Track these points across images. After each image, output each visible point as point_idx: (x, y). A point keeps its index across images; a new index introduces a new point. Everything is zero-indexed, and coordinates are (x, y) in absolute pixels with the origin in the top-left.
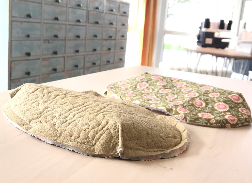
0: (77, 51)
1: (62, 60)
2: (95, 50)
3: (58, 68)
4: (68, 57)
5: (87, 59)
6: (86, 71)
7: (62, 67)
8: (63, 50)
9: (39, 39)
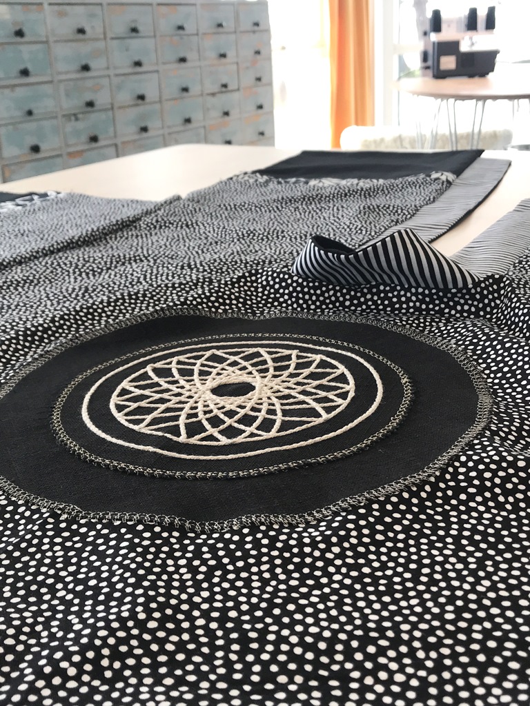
0: (145, 129)
4: (124, 143)
8: (110, 130)
9: (54, 115)
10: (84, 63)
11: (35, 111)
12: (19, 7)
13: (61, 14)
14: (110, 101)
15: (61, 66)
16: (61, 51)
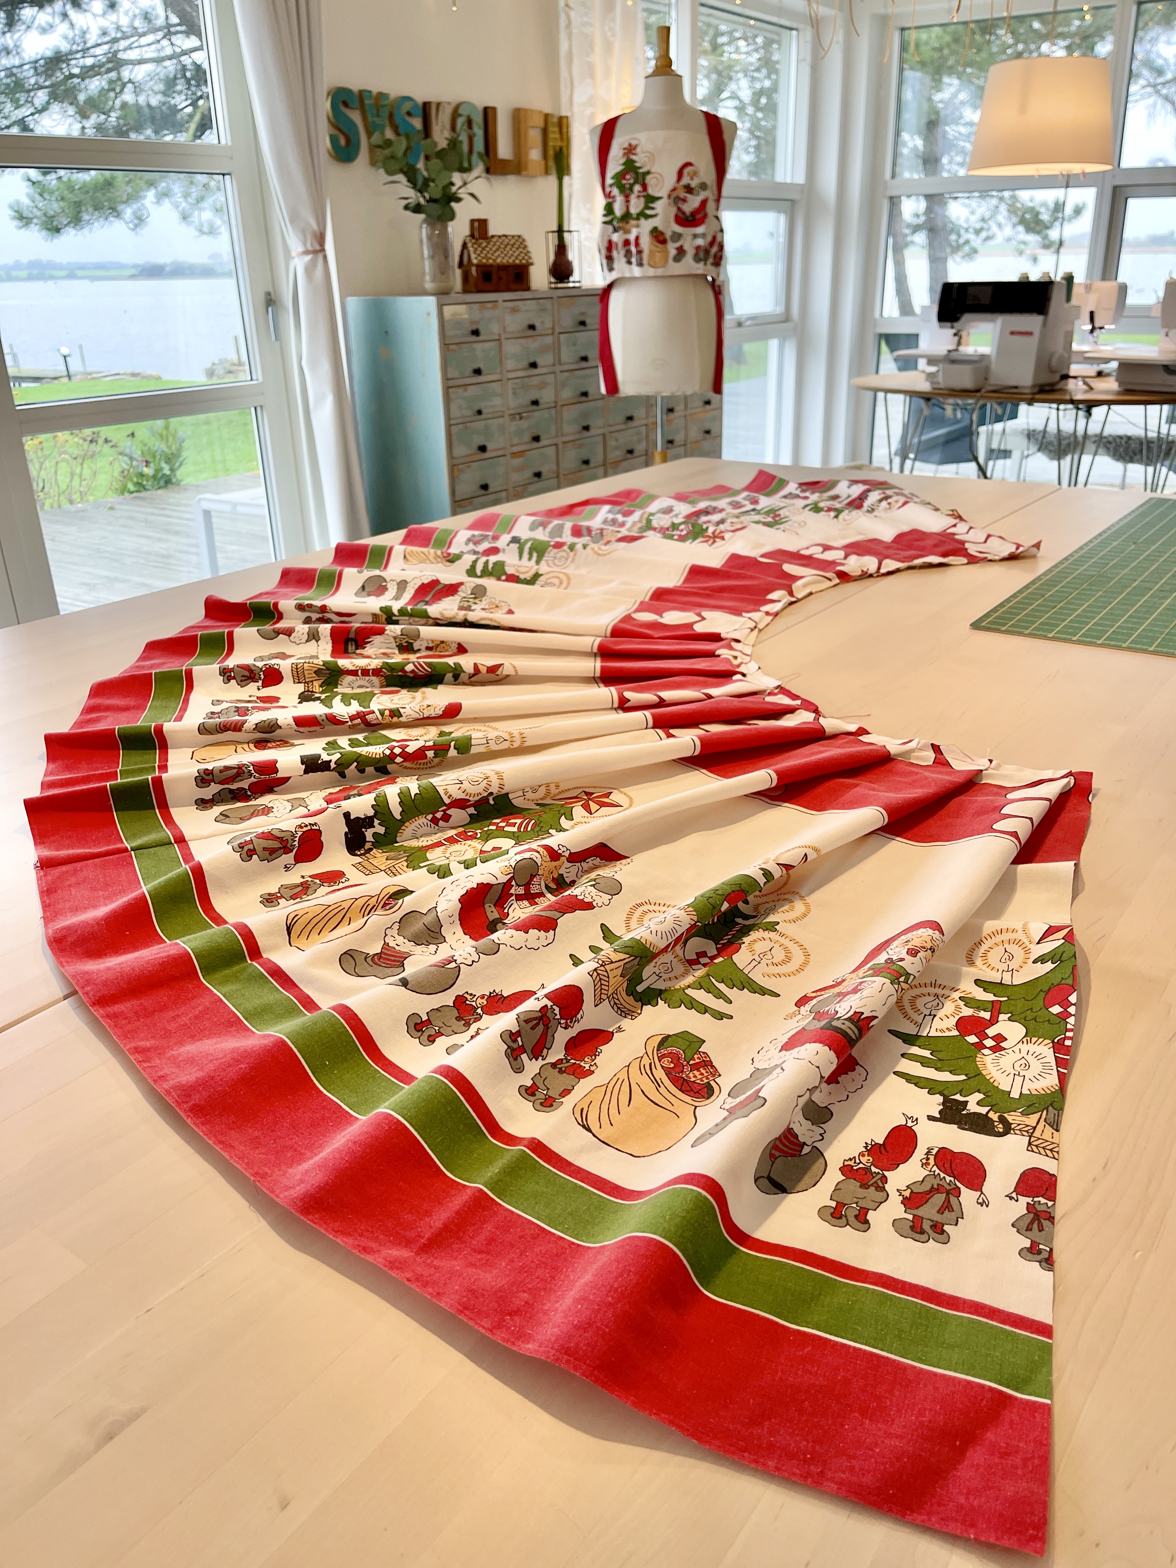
0: (586, 428)
1: (551, 451)
2: (630, 418)
3: (544, 470)
4: (564, 442)
5: (612, 443)
6: (610, 471)
7: (554, 467)
8: (553, 429)
9: (500, 414)
10: (532, 360)
11: (484, 411)
12: (476, 306)
13: (514, 310)
14: (553, 399)
15: (510, 364)
16: (512, 348)
